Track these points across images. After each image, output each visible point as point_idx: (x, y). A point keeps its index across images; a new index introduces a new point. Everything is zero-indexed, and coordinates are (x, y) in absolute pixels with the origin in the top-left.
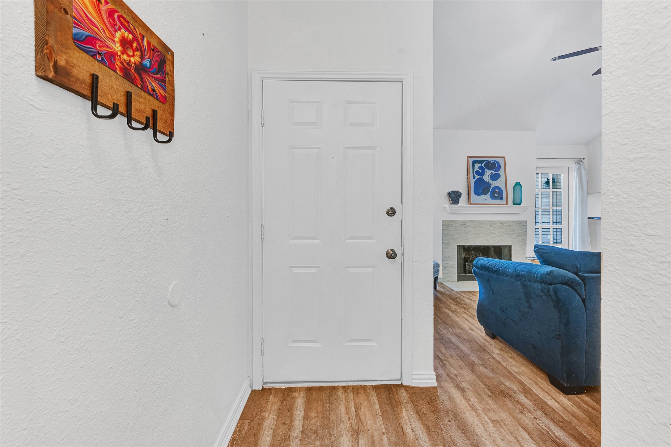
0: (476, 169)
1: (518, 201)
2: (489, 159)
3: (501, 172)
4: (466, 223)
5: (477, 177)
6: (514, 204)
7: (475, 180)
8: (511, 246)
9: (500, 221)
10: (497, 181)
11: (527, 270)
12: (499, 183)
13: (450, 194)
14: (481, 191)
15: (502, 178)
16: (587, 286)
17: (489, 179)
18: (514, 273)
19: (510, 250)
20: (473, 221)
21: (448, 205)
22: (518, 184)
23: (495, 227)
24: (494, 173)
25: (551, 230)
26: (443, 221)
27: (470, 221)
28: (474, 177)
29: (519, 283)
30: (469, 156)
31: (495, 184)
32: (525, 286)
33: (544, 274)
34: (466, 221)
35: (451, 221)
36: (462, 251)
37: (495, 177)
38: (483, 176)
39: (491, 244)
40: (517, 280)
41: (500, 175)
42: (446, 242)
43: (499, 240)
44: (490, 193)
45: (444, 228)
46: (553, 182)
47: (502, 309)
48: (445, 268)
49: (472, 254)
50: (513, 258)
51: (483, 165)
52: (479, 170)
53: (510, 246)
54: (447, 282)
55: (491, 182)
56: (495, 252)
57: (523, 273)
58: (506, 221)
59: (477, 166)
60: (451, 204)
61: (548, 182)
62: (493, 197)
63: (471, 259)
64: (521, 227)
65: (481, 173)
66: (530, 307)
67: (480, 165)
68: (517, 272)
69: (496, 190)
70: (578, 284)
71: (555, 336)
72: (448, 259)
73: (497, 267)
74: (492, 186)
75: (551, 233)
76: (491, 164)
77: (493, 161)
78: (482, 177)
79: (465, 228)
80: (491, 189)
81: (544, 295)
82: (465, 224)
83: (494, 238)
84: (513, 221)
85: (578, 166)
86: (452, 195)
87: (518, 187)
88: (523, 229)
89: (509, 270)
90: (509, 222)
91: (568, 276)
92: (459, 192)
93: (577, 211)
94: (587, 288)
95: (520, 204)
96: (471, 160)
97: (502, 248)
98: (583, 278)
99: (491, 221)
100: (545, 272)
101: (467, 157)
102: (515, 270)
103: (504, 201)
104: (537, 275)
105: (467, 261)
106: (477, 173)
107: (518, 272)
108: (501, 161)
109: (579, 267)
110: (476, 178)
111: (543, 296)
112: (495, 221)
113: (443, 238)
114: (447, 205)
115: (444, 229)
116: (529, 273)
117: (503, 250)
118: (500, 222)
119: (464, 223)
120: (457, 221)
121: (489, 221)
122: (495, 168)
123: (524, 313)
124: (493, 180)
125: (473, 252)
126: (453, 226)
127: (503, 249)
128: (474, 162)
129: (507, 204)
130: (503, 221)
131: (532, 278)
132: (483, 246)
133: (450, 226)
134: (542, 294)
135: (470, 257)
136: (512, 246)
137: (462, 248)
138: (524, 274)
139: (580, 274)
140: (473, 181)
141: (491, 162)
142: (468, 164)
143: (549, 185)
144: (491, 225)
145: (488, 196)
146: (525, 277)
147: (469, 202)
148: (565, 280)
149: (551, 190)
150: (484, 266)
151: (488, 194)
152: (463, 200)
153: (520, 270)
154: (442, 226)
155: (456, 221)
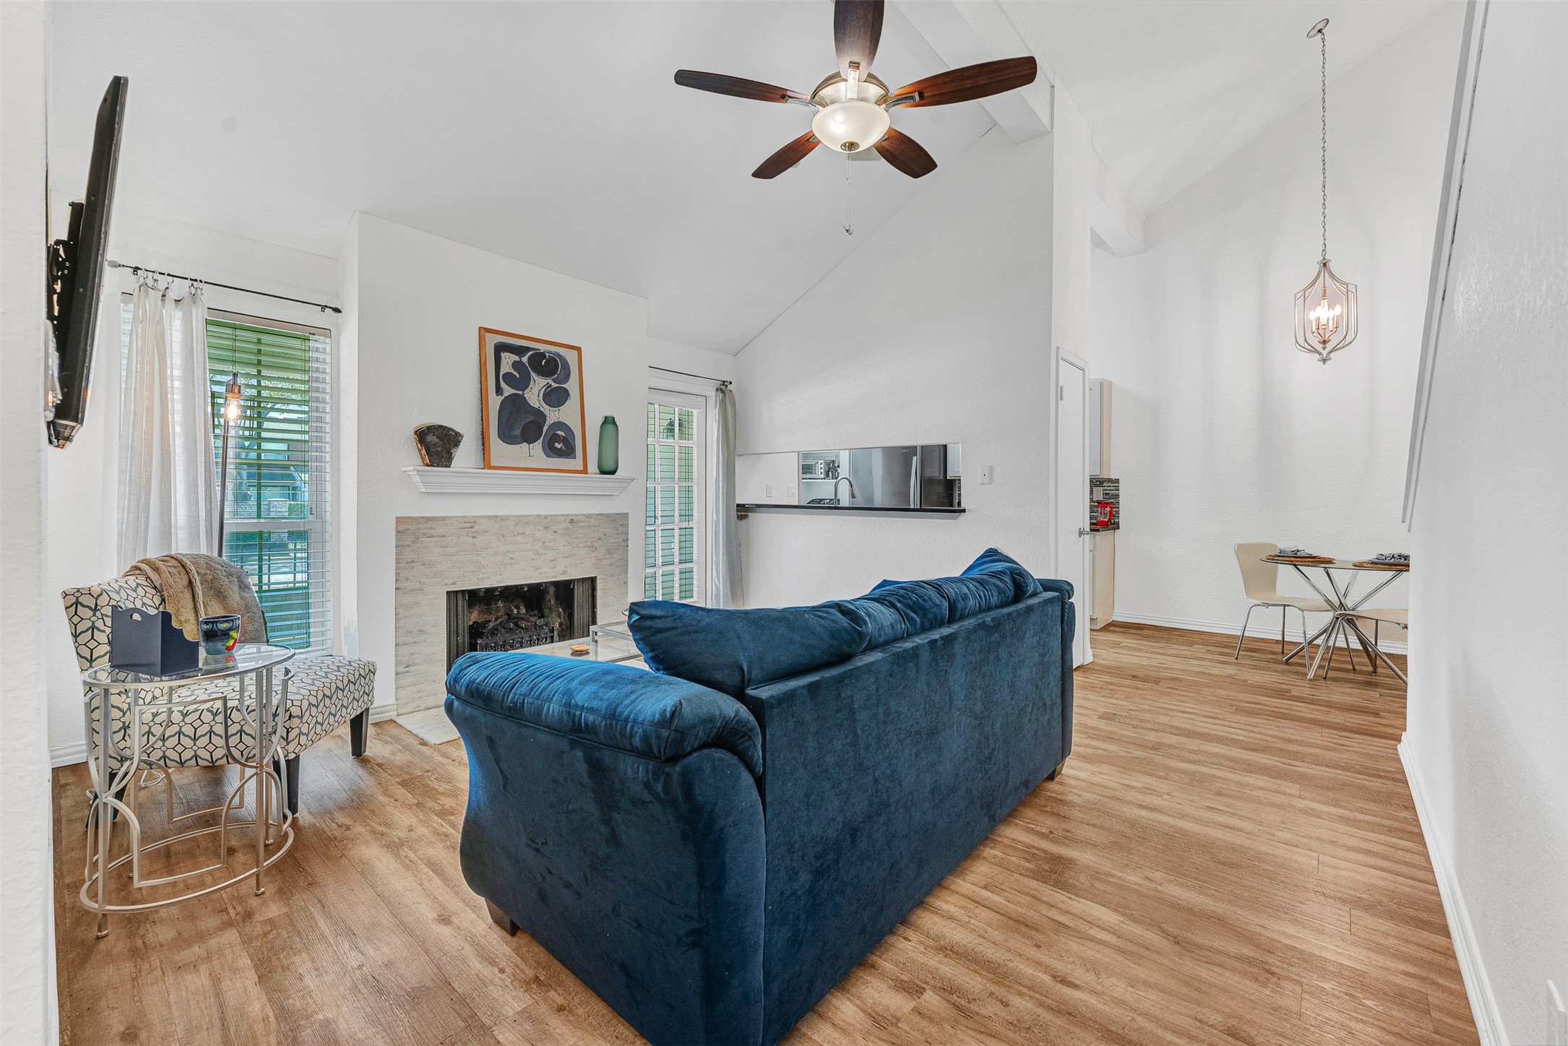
0: (506, 367)
1: (609, 465)
2: (543, 348)
3: (572, 386)
4: (475, 522)
5: (508, 391)
6: (603, 472)
7: (501, 398)
8: (596, 577)
9: (568, 515)
10: (560, 408)
11: (602, 706)
12: (566, 414)
13: (422, 435)
14: (518, 432)
15: (573, 402)
16: (767, 730)
17: (542, 400)
18: (565, 717)
19: (594, 589)
20: (496, 517)
21: (414, 470)
22: (609, 422)
23: (555, 532)
24: (555, 385)
25: (677, 533)
26: (399, 520)
27: (489, 517)
28: (499, 390)
29: (579, 754)
30: (483, 328)
31: (557, 416)
32: (596, 767)
33: (652, 723)
34: (475, 517)
35: (427, 519)
36: (463, 607)
37: (556, 397)
38: (523, 391)
39: (547, 578)
40: (573, 745)
41: (569, 394)
42: (408, 585)
43: (566, 567)
44: (542, 438)
45: (401, 543)
46: (680, 425)
47: (533, 842)
48: (407, 669)
49: (497, 609)
50: (598, 608)
51: (525, 359)
52: (515, 373)
53: (592, 578)
54: (412, 712)
55: (546, 409)
56: (557, 597)
57: (591, 718)
58: (584, 515)
59: (508, 359)
60: (428, 465)
61: (672, 424)
62: (550, 450)
63: (491, 625)
64: (617, 530)
65: (521, 382)
66: (614, 840)
67: (517, 358)
68: (574, 714)
69: (559, 432)
70: (746, 733)
71: (687, 935)
72: (418, 639)
73: (515, 694)
74: (549, 422)
75: (677, 541)
76: (547, 361)
77: (550, 352)
78: (521, 393)
79: (474, 537)
80: (545, 428)
81: (652, 799)
82: (472, 528)
83: (553, 560)
84: (598, 515)
85: (721, 395)
86: (431, 438)
87: (610, 427)
88: (621, 534)
89: (549, 706)
90: (589, 516)
91: (721, 714)
92: (453, 430)
93: (721, 490)
94: (767, 737)
95: (613, 473)
96: (492, 340)
97: (574, 586)
98: (757, 707)
99: (546, 517)
100: (657, 716)
101: (480, 328)
102: (567, 705)
103: (576, 463)
104: (632, 728)
105: (481, 635)
106: (509, 378)
107: (578, 713)
108: (571, 357)
109: (745, 668)
110: (506, 394)
111: (650, 802)
112: (555, 516)
113: (397, 574)
114: (412, 468)
115: (403, 546)
116: (609, 718)
117: (576, 591)
118: (568, 519)
119: (470, 524)
120: (447, 517)
121: (539, 516)
122: (556, 373)
123: (598, 858)
124: (550, 406)
125: (500, 604)
126: (434, 532)
127: (576, 587)
128: (500, 348)
129: (585, 471)
130: (576, 515)
131: (619, 737)
132: (529, 585)
133: (424, 534)
134: (647, 797)
135: (489, 621)
136: (598, 579)
137: (464, 599)
138: (594, 722)
139: (750, 692)
140: (495, 402)
141: (547, 355)
142: (483, 351)
143: (672, 431)
144: (545, 528)
145: (538, 446)
146: (596, 733)
147: (486, 463)
148: (715, 731)
149: (676, 442)
150: (477, 689)
151: (537, 443)
152: (465, 456)
153: (583, 706)
154: (394, 534)
155: (444, 519)
